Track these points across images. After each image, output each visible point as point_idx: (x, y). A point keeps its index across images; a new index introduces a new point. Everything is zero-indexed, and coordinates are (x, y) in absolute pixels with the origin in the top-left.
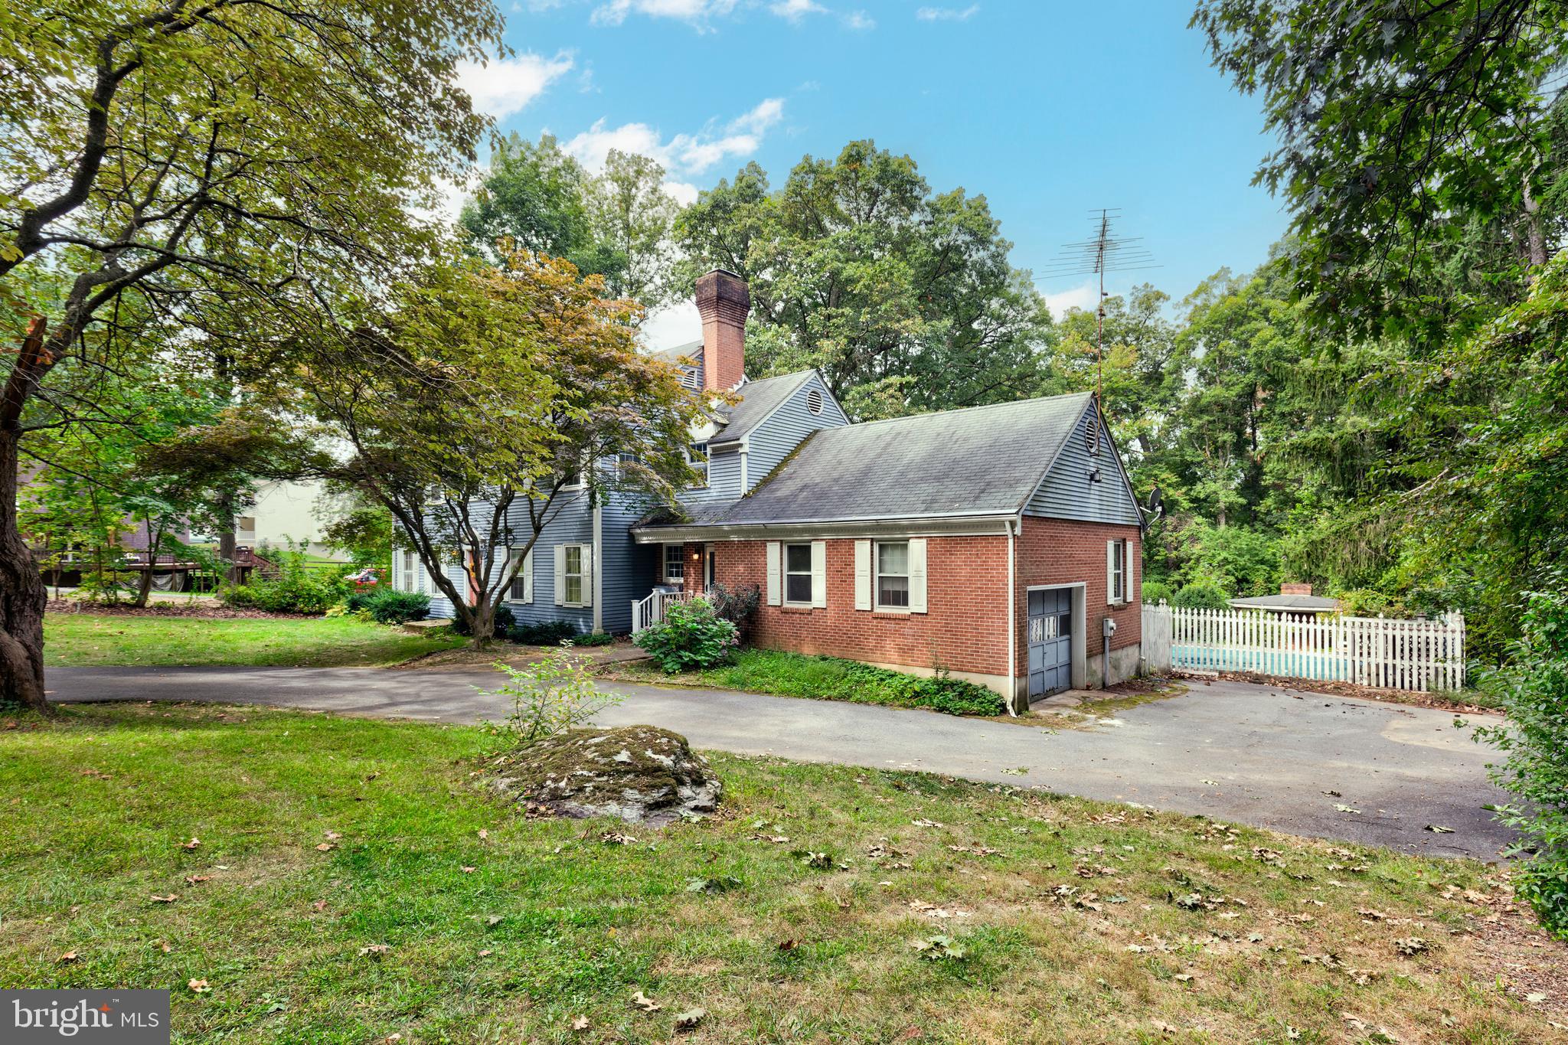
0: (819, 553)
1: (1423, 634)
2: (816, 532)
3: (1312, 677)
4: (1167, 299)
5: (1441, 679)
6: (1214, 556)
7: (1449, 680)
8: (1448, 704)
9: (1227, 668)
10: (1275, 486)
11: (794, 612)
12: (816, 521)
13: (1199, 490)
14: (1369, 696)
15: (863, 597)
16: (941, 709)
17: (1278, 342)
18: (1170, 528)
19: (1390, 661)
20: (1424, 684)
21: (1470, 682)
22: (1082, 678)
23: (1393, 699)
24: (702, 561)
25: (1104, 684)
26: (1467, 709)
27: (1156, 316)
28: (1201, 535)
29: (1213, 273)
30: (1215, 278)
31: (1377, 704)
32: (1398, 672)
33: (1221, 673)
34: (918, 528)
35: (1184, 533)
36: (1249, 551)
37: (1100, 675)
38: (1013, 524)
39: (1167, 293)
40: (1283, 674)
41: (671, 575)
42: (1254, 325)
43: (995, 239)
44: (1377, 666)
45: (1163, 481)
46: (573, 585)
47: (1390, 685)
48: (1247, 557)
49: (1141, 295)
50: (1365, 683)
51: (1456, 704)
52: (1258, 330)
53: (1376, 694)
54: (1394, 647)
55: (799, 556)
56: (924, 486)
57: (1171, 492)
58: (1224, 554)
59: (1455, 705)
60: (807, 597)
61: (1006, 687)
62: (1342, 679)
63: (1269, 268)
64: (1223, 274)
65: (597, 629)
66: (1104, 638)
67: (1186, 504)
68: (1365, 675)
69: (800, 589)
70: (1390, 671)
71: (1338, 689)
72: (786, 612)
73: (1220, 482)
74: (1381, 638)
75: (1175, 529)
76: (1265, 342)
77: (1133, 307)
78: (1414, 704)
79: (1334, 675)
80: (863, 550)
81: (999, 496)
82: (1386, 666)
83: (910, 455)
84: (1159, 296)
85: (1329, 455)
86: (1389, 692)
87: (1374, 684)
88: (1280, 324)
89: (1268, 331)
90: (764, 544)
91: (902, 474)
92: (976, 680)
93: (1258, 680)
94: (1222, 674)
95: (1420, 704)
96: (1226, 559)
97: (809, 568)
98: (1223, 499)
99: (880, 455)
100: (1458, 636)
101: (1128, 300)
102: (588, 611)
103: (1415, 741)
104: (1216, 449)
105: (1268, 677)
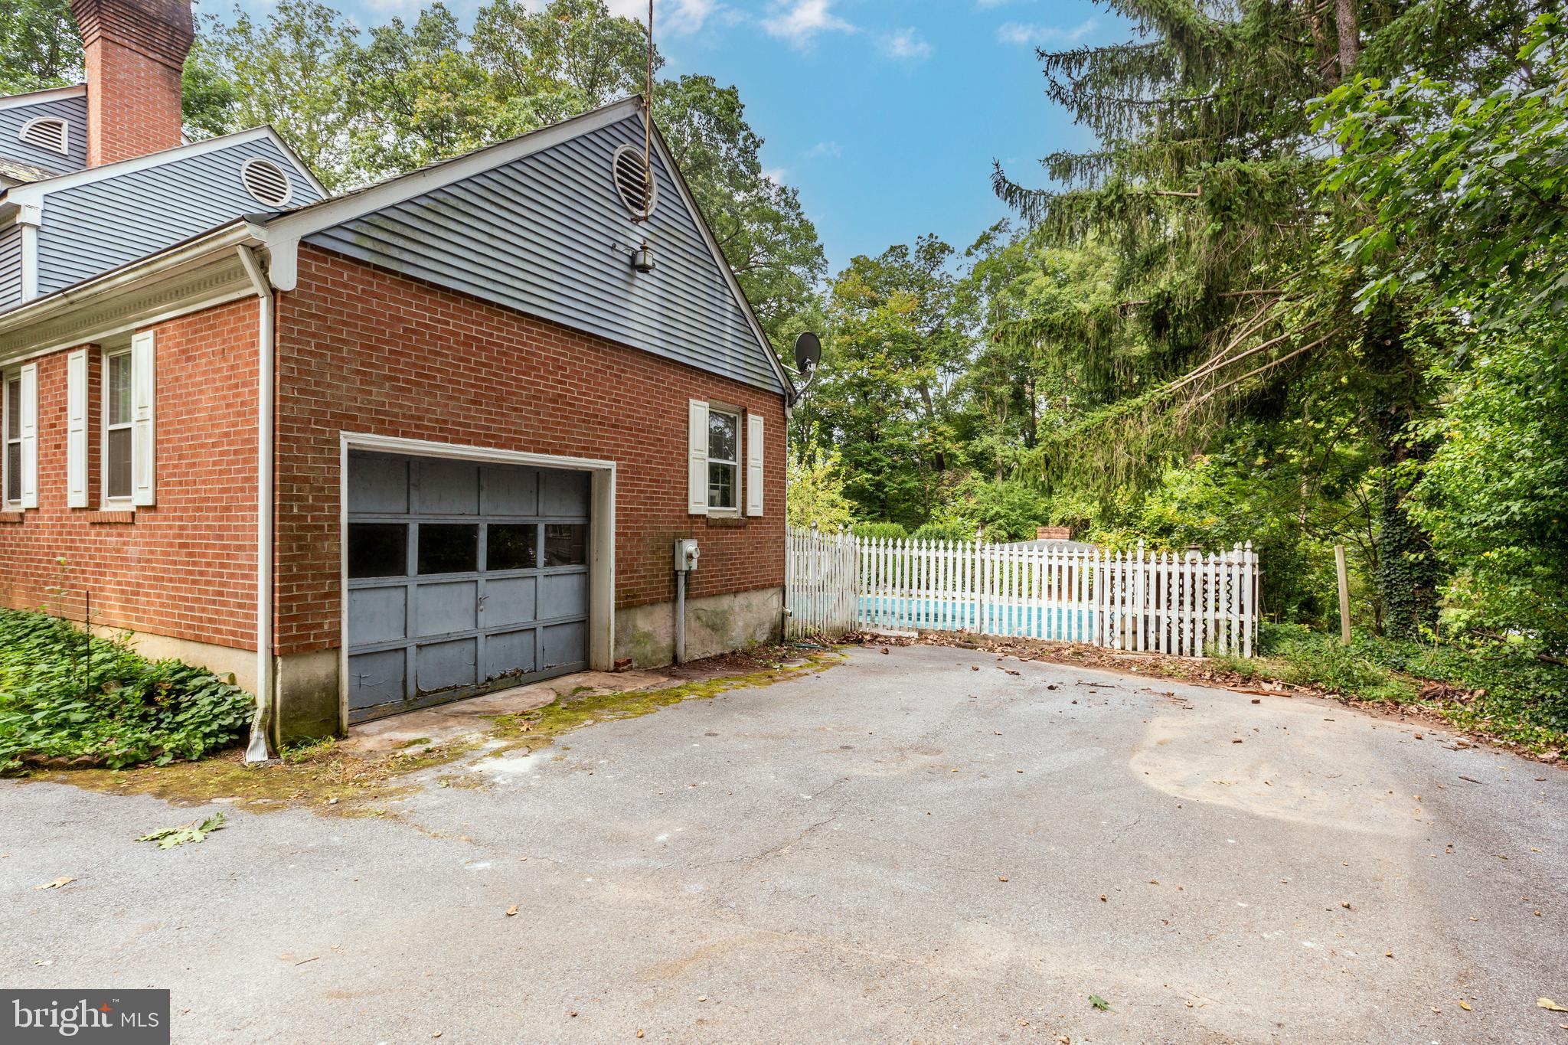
1: (1200, 570)
3: (1045, 637)
4: (951, 250)
5: (1223, 638)
6: (987, 510)
7: (1235, 639)
8: (1237, 679)
9: (931, 625)
13: (978, 445)
14: (1121, 666)
18: (946, 482)
19: (1152, 612)
20: (1198, 644)
21: (1267, 644)
22: (605, 648)
25: (675, 658)
26: (1267, 687)
27: (940, 268)
28: (976, 490)
30: (995, 229)
31: (1133, 681)
32: (1163, 628)
33: (921, 633)
35: (961, 487)
36: (1021, 507)
37: (665, 642)
39: (951, 245)
40: (1006, 634)
42: (1030, 275)
44: (1134, 619)
45: (941, 434)
47: (1152, 648)
48: (1019, 511)
49: (926, 245)
50: (1117, 644)
52: (1034, 279)
53: (1131, 663)
57: (948, 445)
58: (997, 508)
59: (1246, 680)
62: (1085, 641)
66: (676, 573)
67: (962, 458)
68: (1117, 633)
70: (1152, 627)
71: (1079, 655)
73: (997, 437)
74: (1140, 577)
75: (952, 484)
77: (918, 258)
78: (1186, 679)
79: (1075, 635)
82: (1146, 618)
84: (944, 248)
86: (1150, 659)
87: (1129, 647)
89: (1042, 280)
93: (969, 643)
94: (922, 635)
95: (1195, 678)
96: (997, 513)
98: (999, 453)
100: (1248, 571)
101: (913, 249)
104: (995, 404)
105: (985, 638)
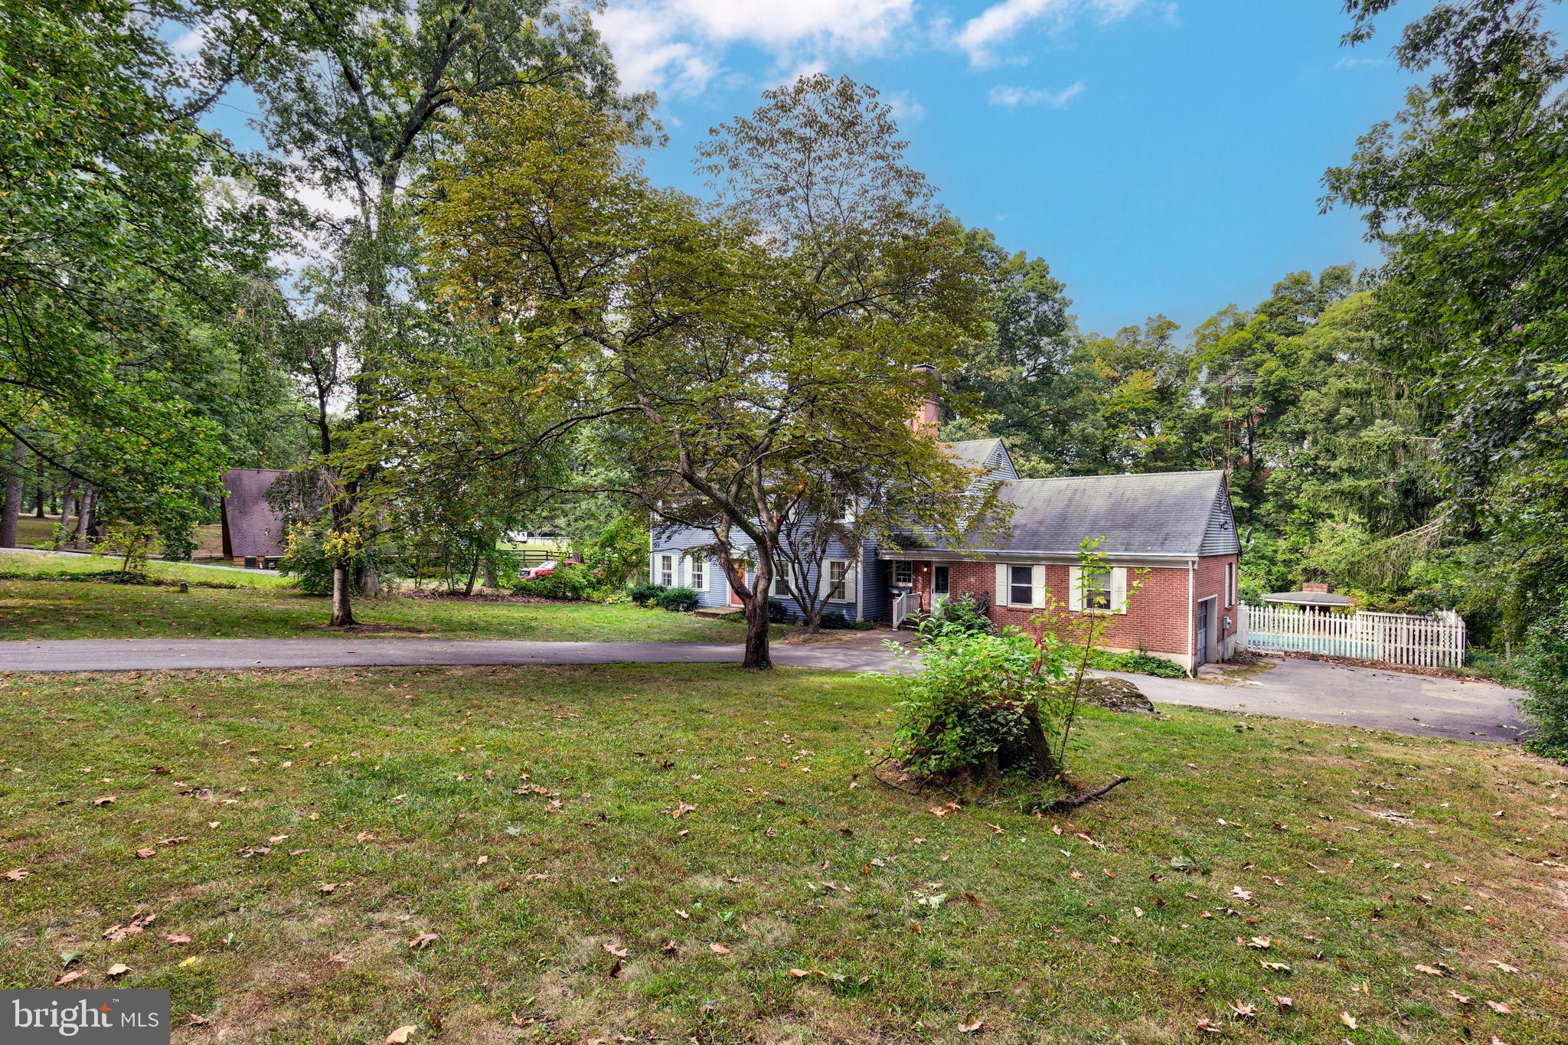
0: (1039, 575)
1: (1435, 629)
2: (1037, 560)
4: (1177, 328)
5: (1447, 658)
7: (1453, 659)
8: (1453, 675)
9: (1290, 649)
10: (1275, 494)
11: (1017, 610)
12: (1040, 552)
14: (1395, 669)
15: (1076, 602)
16: (1152, 674)
17: (1282, 372)
19: (1411, 647)
20: (1436, 662)
21: (1468, 661)
22: (1214, 655)
23: (1414, 671)
24: (929, 573)
25: (1223, 659)
26: (1467, 678)
27: (1167, 342)
29: (1223, 308)
30: (1225, 313)
31: (1402, 674)
32: (1417, 654)
33: (1285, 652)
34: (1119, 561)
38: (1194, 563)
39: (1177, 323)
40: (1333, 654)
41: (899, 580)
42: (1260, 356)
43: (1058, 296)
44: (1402, 649)
46: (838, 588)
47: (1412, 662)
49: (1155, 325)
50: (1393, 660)
51: (1459, 676)
52: (1264, 361)
53: (1400, 668)
54: (1413, 638)
55: (1021, 573)
56: (1117, 533)
60: (1029, 600)
61: (1186, 661)
62: (1376, 658)
63: (1272, 305)
64: (1230, 310)
65: (859, 618)
66: (1224, 630)
68: (1392, 655)
69: (1022, 595)
70: (1411, 653)
71: (1373, 664)
72: (1011, 610)
74: (1405, 631)
76: (1272, 373)
77: (1147, 336)
79: (1370, 655)
80: (1075, 573)
81: (1180, 543)
82: (1408, 649)
83: (1094, 509)
84: (1170, 325)
85: (1360, 498)
86: (1409, 667)
87: (1399, 661)
88: (1283, 357)
89: (1272, 364)
90: (993, 565)
91: (1095, 522)
92: (1164, 656)
93: (1314, 658)
94: (1287, 653)
95: (1435, 675)
97: (1029, 581)
99: (1068, 506)
100: (1460, 631)
101: (1144, 329)
102: (852, 606)
103: (1444, 696)
105: (1320, 655)
